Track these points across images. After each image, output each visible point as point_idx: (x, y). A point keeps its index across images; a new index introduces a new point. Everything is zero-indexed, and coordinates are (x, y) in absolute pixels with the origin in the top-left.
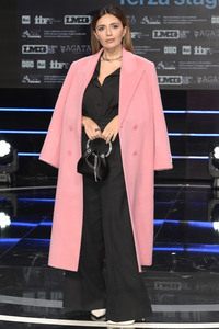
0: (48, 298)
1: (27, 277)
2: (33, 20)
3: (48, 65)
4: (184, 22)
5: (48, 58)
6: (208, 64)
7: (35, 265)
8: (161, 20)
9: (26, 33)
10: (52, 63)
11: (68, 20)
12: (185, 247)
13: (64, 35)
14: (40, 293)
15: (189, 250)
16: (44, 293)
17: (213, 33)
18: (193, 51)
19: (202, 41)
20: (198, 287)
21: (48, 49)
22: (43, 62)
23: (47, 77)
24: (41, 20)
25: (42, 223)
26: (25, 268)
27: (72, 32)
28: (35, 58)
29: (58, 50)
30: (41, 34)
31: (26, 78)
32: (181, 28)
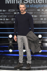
0: (6, 66)
1: (2, 62)
2: (2, 11)
3: (5, 19)
4: (32, 11)
5: (5, 18)
6: (37, 19)
7: (3, 59)
8: (27, 10)
9: (1, 13)
10: (6, 19)
11: (9, 10)
12: (33, 55)
13: (8, 13)
14: (4, 65)
15: (34, 56)
16: (5, 65)
17: (38, 13)
18: (34, 16)
19: (36, 14)
20: (36, 63)
21: (5, 16)
22: (4, 19)
23: (5, 22)
24: (4, 11)
25: (5, 51)
26: (1, 60)
27: (10, 13)
28: (3, 18)
29: (7, 17)
30: (4, 13)
31: (1, 22)
32: (32, 12)
